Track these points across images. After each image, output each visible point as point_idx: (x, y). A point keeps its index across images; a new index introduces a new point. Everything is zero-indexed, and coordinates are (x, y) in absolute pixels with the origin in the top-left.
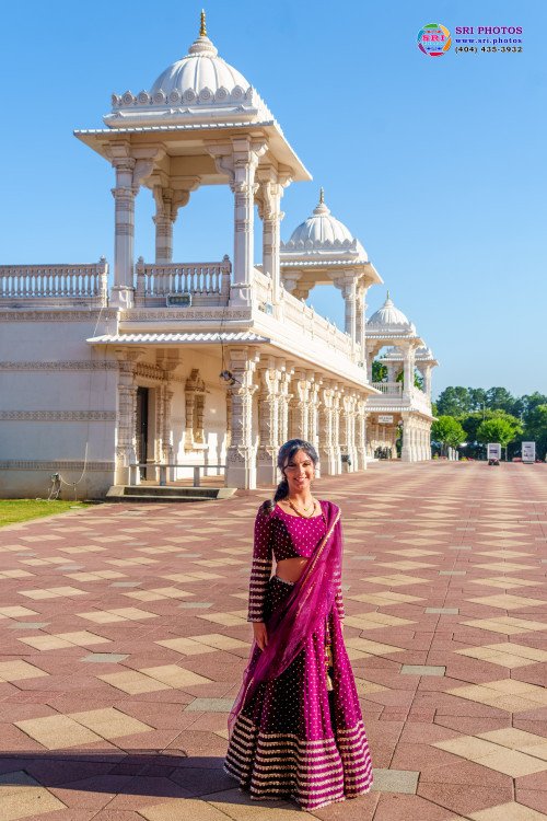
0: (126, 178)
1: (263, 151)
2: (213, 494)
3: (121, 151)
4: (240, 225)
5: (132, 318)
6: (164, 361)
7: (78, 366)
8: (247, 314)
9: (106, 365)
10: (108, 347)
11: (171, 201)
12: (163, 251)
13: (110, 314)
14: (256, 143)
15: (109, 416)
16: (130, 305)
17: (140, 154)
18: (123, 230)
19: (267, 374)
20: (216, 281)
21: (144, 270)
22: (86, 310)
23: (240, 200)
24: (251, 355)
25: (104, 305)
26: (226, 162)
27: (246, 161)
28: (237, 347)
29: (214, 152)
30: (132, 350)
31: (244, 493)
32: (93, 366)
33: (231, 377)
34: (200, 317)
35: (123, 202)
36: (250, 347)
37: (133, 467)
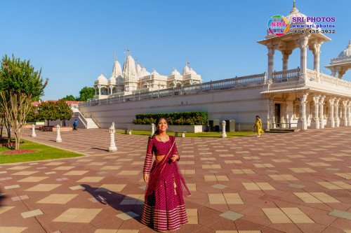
0: (271, 51)
1: (309, 36)
2: (293, 131)
3: (269, 44)
4: (302, 58)
5: (272, 86)
6: (285, 96)
7: (259, 99)
8: (304, 82)
9: (266, 99)
10: (266, 94)
11: (286, 54)
12: (285, 67)
13: (267, 86)
14: (307, 34)
15: (267, 111)
16: (272, 83)
17: (274, 44)
18: (270, 64)
19: (314, 98)
20: (295, 74)
21: (276, 73)
22: (261, 85)
23: (302, 51)
24: (305, 93)
25: (265, 83)
26: (298, 41)
27: (304, 40)
28: (300, 91)
29: (295, 39)
30: (272, 94)
31: (302, 130)
32: (262, 99)
33: (299, 99)
34: (290, 84)
35: (270, 57)
36: (305, 91)
37: (273, 124)
